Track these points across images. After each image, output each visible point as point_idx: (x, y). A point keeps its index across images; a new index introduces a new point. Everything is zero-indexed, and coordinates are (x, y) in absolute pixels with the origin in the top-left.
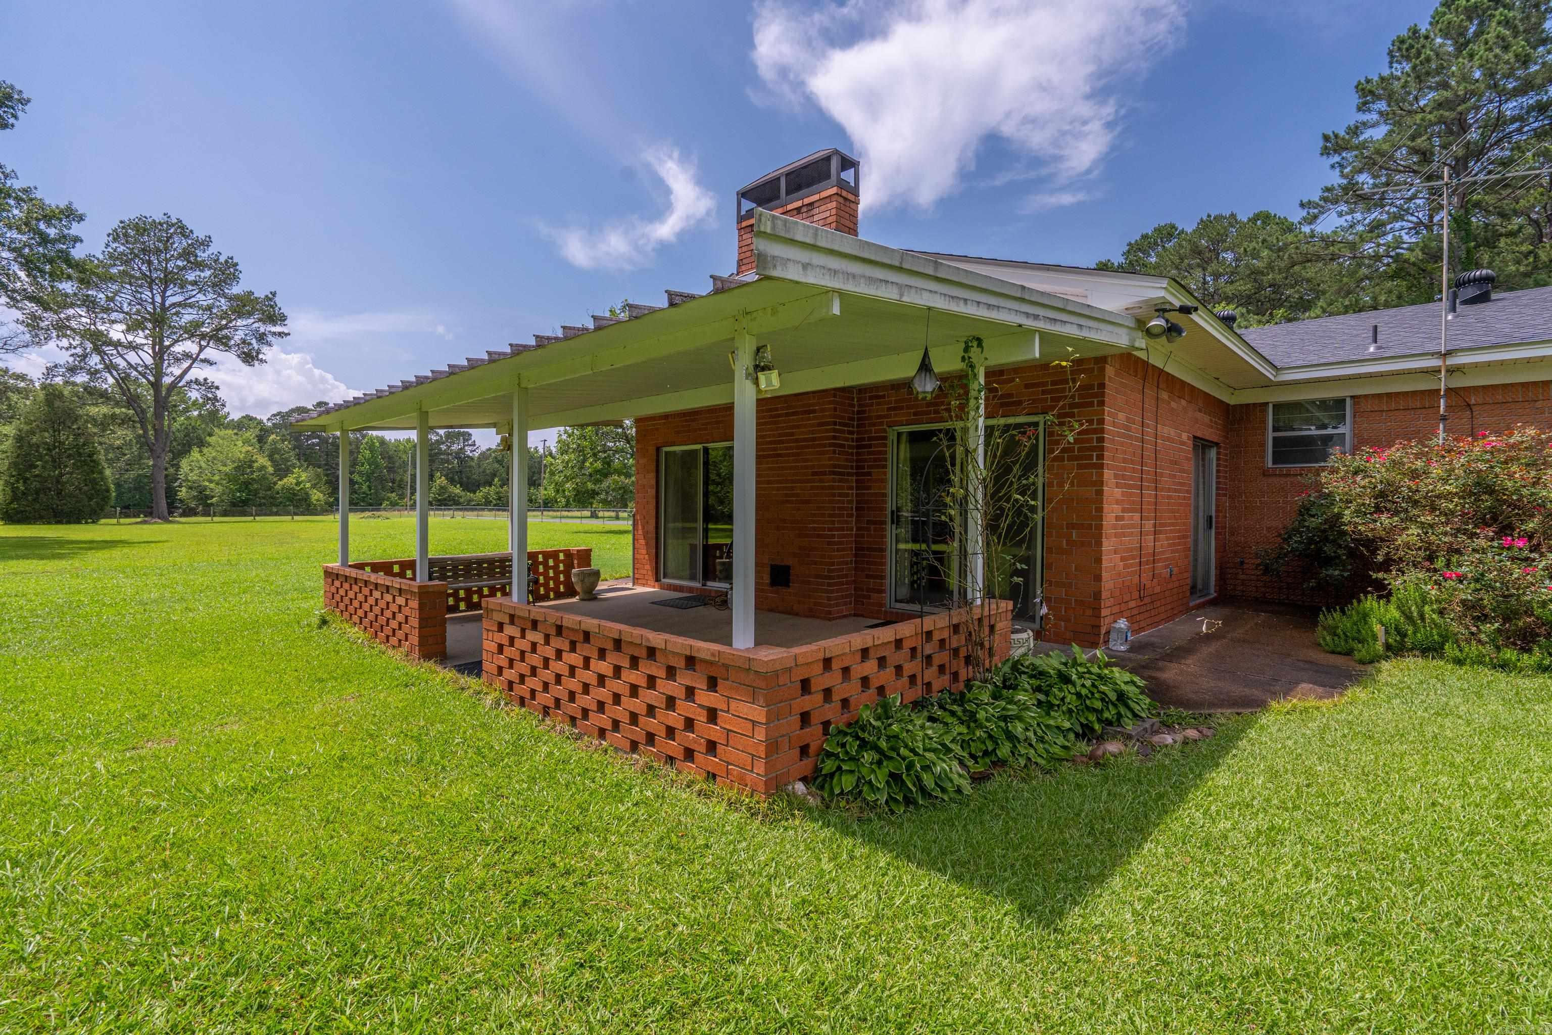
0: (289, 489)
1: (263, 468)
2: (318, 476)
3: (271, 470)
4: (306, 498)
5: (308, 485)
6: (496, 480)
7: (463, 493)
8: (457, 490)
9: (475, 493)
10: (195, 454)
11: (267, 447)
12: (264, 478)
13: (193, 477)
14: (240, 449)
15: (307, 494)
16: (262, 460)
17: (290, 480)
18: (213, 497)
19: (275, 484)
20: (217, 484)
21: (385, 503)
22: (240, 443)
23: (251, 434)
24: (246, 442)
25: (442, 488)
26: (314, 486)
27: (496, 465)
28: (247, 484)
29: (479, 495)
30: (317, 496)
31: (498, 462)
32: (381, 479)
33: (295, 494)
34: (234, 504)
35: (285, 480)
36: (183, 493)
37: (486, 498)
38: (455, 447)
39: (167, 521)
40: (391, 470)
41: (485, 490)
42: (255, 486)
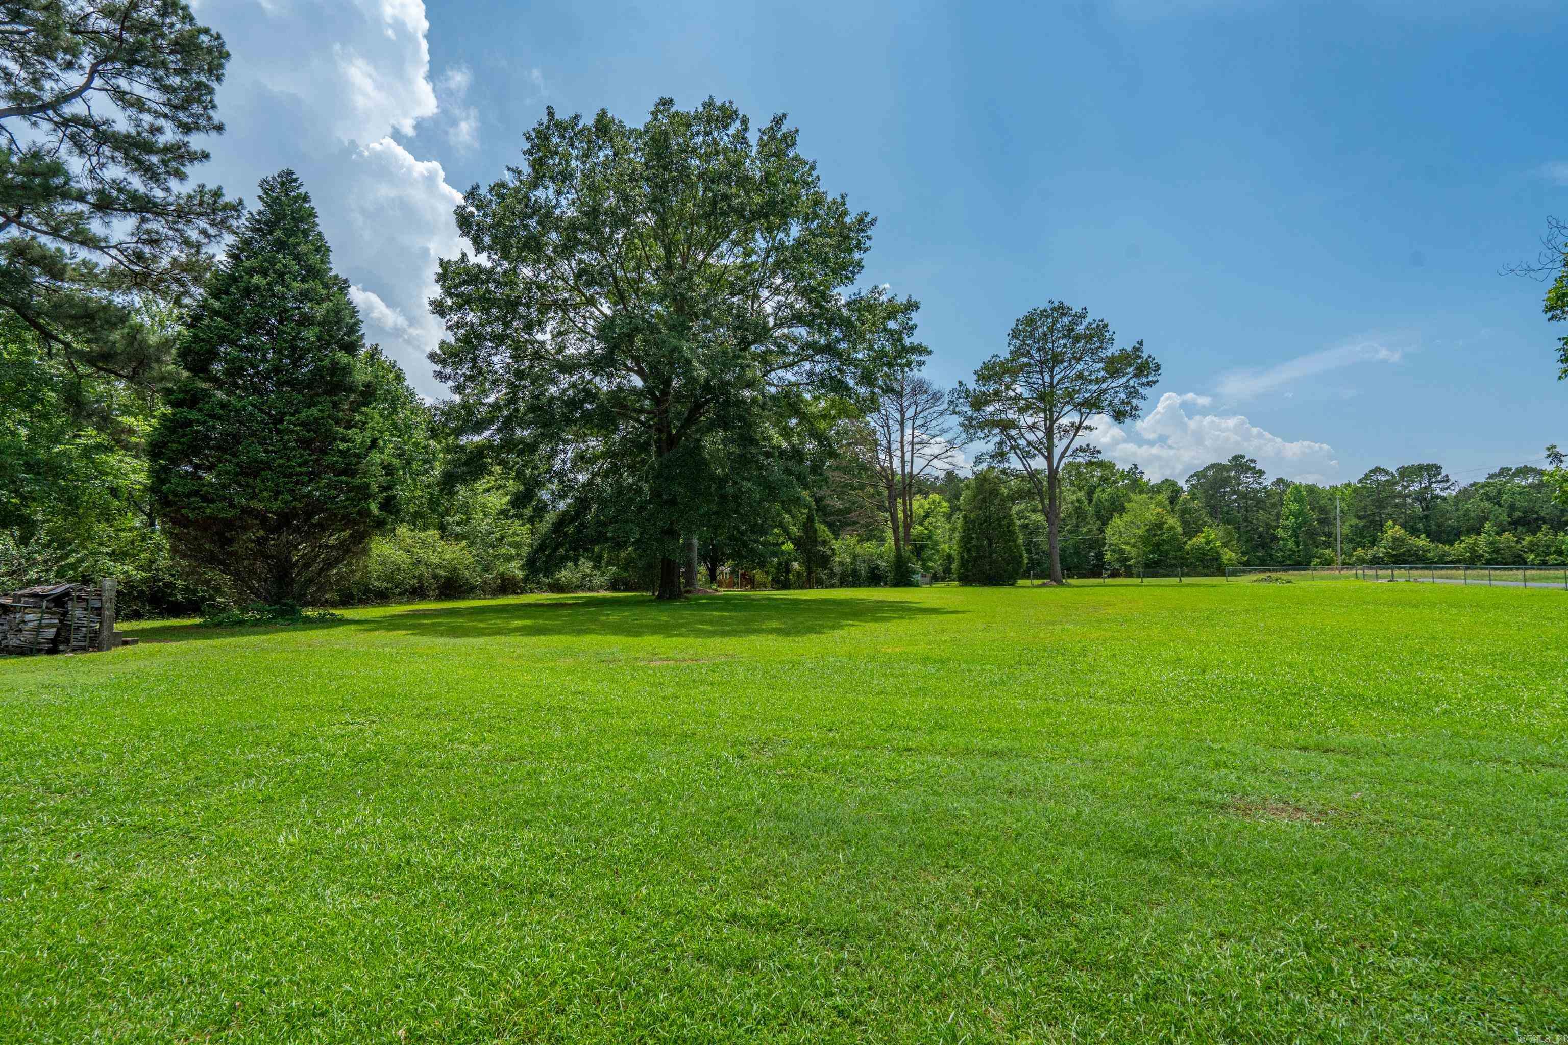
0: (1198, 549)
1: (1172, 528)
2: (1229, 533)
3: (1179, 530)
4: (1217, 558)
5: (1218, 544)
6: (1487, 525)
7: (1432, 545)
8: (1422, 542)
9: (1452, 544)
10: (1116, 520)
11: (1177, 508)
12: (1174, 538)
13: (1114, 540)
14: (1152, 512)
15: (1218, 553)
16: (1172, 521)
17: (1199, 540)
18: (1130, 559)
19: (1185, 543)
20: (1134, 546)
21: (1316, 561)
22: (1153, 506)
23: (1163, 497)
24: (1158, 504)
25: (1395, 540)
26: (1225, 545)
27: (1487, 504)
28: (1158, 545)
29: (1459, 548)
30: (1228, 555)
31: (1489, 498)
32: (1312, 534)
33: (1204, 554)
34: (1147, 566)
35: (1195, 540)
36: (1108, 557)
37: (1473, 550)
38: (1415, 487)
39: (1060, 584)
40: (1321, 521)
41: (1469, 540)
42: (1166, 547)
